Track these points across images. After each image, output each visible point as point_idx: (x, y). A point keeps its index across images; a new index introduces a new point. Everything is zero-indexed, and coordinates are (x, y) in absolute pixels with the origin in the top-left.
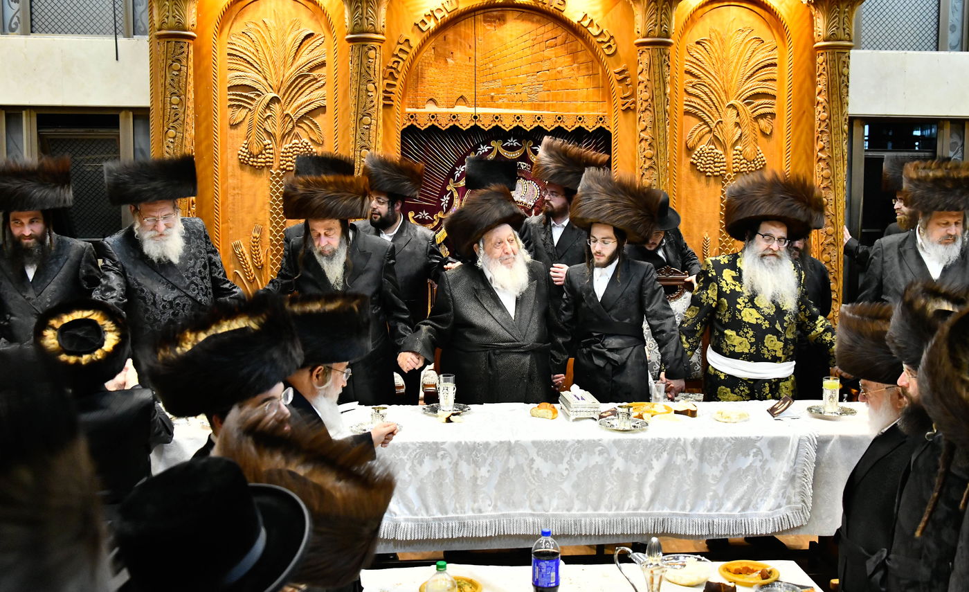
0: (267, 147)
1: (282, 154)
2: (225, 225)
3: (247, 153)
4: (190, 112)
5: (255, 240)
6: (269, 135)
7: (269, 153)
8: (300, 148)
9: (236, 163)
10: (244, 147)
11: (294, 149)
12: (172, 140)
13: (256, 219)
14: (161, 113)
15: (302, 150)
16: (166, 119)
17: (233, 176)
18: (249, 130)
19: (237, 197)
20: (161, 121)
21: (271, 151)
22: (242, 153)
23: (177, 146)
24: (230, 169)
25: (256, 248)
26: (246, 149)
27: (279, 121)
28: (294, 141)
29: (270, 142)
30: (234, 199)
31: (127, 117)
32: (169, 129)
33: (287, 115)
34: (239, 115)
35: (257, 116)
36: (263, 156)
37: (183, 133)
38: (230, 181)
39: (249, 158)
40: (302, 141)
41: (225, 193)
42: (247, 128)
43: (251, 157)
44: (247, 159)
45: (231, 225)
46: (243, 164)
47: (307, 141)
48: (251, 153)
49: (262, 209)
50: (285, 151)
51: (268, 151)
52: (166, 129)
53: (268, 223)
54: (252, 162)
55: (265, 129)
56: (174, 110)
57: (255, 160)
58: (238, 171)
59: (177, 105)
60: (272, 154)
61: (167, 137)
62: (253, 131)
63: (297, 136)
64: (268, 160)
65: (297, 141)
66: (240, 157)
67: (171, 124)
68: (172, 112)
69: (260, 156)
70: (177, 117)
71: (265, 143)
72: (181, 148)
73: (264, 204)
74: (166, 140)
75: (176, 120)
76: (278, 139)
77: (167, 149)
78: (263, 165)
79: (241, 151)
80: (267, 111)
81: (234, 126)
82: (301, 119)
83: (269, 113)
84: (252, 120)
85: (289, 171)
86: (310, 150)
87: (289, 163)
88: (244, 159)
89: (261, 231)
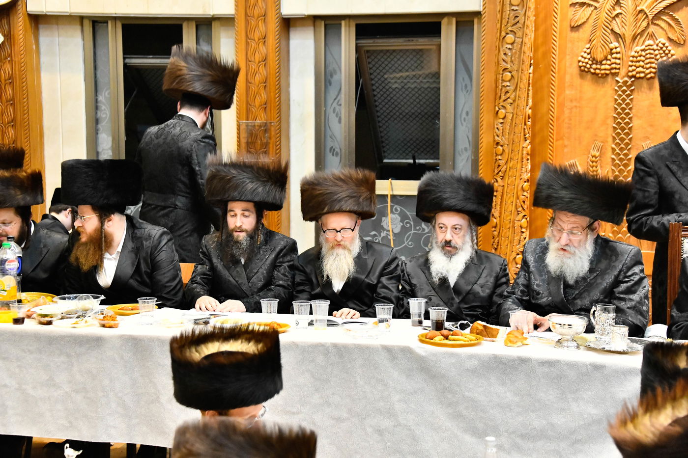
0: (614, 51)
1: (631, 59)
2: (560, 142)
3: (589, 59)
4: (531, 13)
5: (594, 159)
6: (617, 36)
7: (616, 58)
8: (655, 50)
9: (575, 70)
10: (585, 52)
11: (647, 52)
12: (510, 46)
13: (596, 135)
14: (499, 16)
15: (657, 52)
16: (504, 22)
17: (571, 86)
18: (593, 33)
19: (574, 110)
20: (499, 25)
21: (618, 56)
22: (583, 60)
23: (516, 53)
24: (568, 78)
25: (594, 168)
26: (588, 54)
27: (630, 19)
28: (647, 43)
29: (617, 45)
30: (571, 113)
31: (449, 23)
32: (507, 34)
33: (641, 11)
34: (583, 15)
35: (604, 15)
36: (609, 62)
37: (522, 38)
38: (567, 92)
39: (590, 65)
40: (657, 42)
41: (562, 105)
42: (591, 28)
43: (593, 64)
44: (588, 66)
45: (566, 143)
46: (583, 71)
47: (663, 41)
48: (594, 59)
49: (604, 123)
50: (636, 54)
51: (614, 56)
52: (503, 34)
53: (610, 139)
54: (595, 69)
55: (612, 30)
56: (513, 13)
57: (598, 66)
58: (577, 81)
59: (518, 5)
60: (619, 59)
61: (505, 44)
62: (598, 33)
63: (652, 36)
64: (614, 66)
65: (651, 42)
66: (580, 64)
67: (510, 29)
68: (511, 15)
69: (604, 62)
70: (517, 20)
71: (612, 46)
72: (520, 55)
73: (607, 118)
74: (502, 46)
75: (516, 23)
76: (628, 40)
77: (504, 57)
78: (608, 72)
79: (582, 57)
80: (617, 8)
81: (575, 28)
82: (658, 16)
83: (618, 10)
84: (597, 20)
85: (640, 78)
86: (667, 52)
87: (640, 69)
88: (585, 67)
89: (601, 150)
